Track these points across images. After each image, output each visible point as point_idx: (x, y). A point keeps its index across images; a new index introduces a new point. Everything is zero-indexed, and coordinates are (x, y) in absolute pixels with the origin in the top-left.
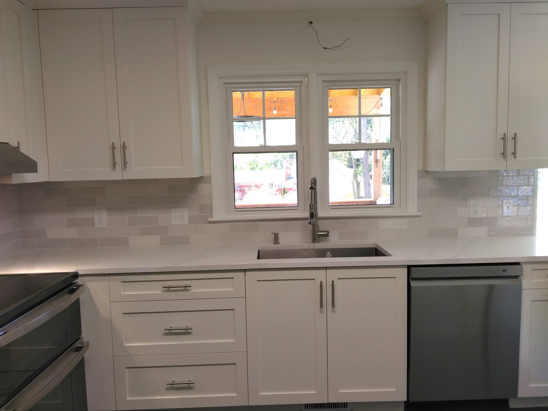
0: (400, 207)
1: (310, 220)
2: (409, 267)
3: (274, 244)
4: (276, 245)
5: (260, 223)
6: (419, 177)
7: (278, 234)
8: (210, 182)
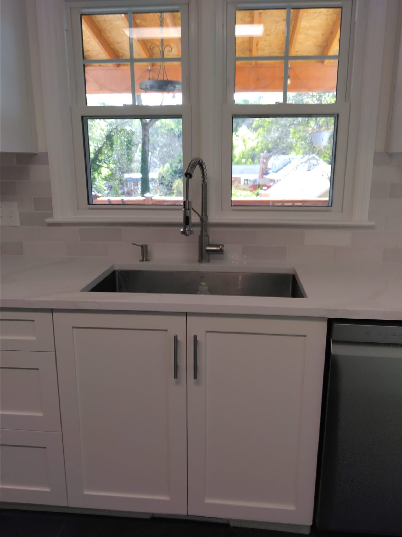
0: (342, 211)
1: (185, 229)
2: (331, 322)
3: (141, 261)
4: (145, 263)
5: (123, 228)
6: (376, 163)
7: (146, 246)
8: (46, 162)
